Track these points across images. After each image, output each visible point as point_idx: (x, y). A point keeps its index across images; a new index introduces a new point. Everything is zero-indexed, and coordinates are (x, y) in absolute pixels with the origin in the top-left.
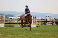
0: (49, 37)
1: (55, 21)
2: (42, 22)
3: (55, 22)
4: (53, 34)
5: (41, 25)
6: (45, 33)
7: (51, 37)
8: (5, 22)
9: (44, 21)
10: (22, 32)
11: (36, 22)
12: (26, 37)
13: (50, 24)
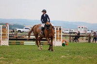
0: (83, 63)
1: (93, 35)
2: (71, 37)
3: (93, 37)
4: (90, 58)
5: (70, 42)
6: (76, 56)
7: (86, 63)
8: (9, 37)
9: (74, 35)
10: (38, 55)
11: (62, 37)
12: (45, 61)
13: (85, 41)
